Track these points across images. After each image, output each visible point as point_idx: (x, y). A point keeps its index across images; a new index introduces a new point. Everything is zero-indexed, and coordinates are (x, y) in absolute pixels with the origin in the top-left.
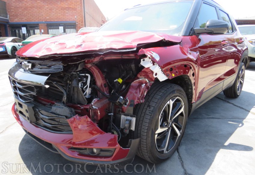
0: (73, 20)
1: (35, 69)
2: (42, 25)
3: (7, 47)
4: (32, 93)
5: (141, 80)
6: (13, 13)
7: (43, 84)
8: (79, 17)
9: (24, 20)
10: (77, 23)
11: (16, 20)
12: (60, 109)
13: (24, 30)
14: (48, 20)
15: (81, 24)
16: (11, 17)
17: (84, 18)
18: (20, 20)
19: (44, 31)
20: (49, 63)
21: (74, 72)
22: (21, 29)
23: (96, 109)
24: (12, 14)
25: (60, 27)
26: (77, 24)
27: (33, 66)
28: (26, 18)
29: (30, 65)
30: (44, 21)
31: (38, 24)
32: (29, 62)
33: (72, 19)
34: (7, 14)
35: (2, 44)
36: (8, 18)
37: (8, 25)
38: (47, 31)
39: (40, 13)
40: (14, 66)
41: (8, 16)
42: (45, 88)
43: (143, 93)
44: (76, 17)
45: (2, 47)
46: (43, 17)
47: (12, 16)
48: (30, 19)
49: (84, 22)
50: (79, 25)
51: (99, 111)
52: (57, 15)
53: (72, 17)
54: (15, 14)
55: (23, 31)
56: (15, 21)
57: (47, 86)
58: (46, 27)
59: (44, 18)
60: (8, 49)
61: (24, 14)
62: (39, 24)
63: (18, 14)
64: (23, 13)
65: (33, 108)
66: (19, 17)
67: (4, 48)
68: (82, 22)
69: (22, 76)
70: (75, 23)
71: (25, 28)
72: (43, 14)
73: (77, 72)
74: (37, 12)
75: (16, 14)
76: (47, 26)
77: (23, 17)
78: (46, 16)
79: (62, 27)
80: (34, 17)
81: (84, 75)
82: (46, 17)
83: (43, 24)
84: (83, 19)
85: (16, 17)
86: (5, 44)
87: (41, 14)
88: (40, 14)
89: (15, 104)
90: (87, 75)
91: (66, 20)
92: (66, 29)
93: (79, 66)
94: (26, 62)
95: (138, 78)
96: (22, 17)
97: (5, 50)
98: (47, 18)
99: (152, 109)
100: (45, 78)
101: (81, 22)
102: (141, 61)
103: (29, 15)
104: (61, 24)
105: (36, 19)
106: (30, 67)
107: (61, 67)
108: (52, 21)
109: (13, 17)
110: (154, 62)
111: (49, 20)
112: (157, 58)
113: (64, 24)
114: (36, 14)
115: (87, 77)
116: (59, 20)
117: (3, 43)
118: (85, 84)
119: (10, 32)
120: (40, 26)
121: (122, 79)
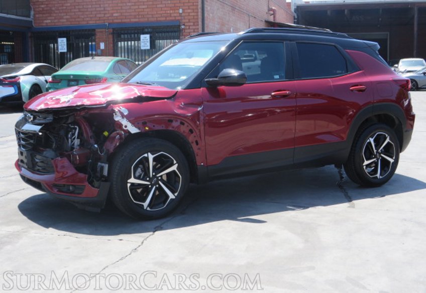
0: (173, 18)
1: (36, 121)
2: (101, 32)
3: (23, 85)
4: (32, 141)
5: (118, 132)
6: (43, 6)
7: (38, 131)
8: (189, 11)
9: (65, 21)
10: (184, 25)
11: (48, 22)
12: (49, 153)
13: (62, 45)
14: (116, 21)
15: (194, 27)
16: (37, 16)
17: (200, 14)
18: (56, 21)
19: (105, 46)
20: (44, 115)
21: (64, 123)
22: (57, 42)
23: (75, 155)
24: (41, 9)
25: (142, 37)
26: (183, 27)
27: (35, 118)
28: (68, 17)
29: (32, 117)
30: (107, 24)
31: (94, 30)
32: (31, 115)
33: (172, 15)
34: (29, 9)
35: (13, 80)
36: (32, 17)
37: (29, 34)
38: (112, 45)
39: (100, 5)
40: (21, 118)
41: (32, 13)
42: (38, 134)
43: (116, 144)
44: (181, 11)
45: (13, 86)
46: (107, 12)
47: (39, 12)
48: (77, 20)
49: (200, 23)
50: (188, 31)
51: (77, 156)
52: (139, 8)
53: (171, 12)
54: (45, 9)
55: (60, 47)
56: (44, 24)
57: (40, 134)
58: (111, 36)
59: (108, 15)
60: (25, 90)
61: (65, 8)
62: (97, 30)
63: (53, 9)
64: (63, 6)
65: (31, 154)
66: (55, 15)
67: (16, 87)
68: (195, 24)
69: (29, 127)
70: (180, 26)
71: (65, 40)
72: (106, 5)
73: (67, 124)
74: (94, 3)
75: (48, 8)
76: (113, 34)
77: (62, 15)
78: (112, 12)
79: (148, 36)
80: (87, 13)
81: (73, 126)
82: (112, 14)
83: (104, 30)
84: (197, 15)
85: (47, 15)
86: (19, 78)
87: (102, 6)
88: (100, 7)
89: (18, 160)
90: (76, 126)
91: (158, 19)
92: (156, 39)
93: (70, 118)
94: (29, 115)
95: (116, 130)
96: (60, 14)
97: (17, 92)
98: (115, 15)
99: (123, 157)
100: (39, 127)
101: (192, 24)
102: (113, 116)
103: (75, 10)
104: (147, 28)
105: (91, 18)
106: (32, 119)
107: (52, 118)
108: (125, 23)
109: (41, 15)
110: (123, 116)
111: (120, 21)
112: (126, 113)
113: (153, 28)
114: (90, 6)
115: (76, 129)
116: (142, 20)
117: (15, 77)
118: (73, 134)
119: (33, 48)
120: (98, 35)
121: (108, 132)
